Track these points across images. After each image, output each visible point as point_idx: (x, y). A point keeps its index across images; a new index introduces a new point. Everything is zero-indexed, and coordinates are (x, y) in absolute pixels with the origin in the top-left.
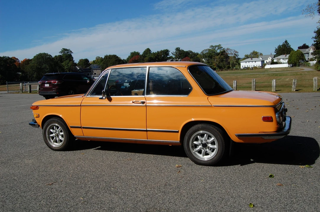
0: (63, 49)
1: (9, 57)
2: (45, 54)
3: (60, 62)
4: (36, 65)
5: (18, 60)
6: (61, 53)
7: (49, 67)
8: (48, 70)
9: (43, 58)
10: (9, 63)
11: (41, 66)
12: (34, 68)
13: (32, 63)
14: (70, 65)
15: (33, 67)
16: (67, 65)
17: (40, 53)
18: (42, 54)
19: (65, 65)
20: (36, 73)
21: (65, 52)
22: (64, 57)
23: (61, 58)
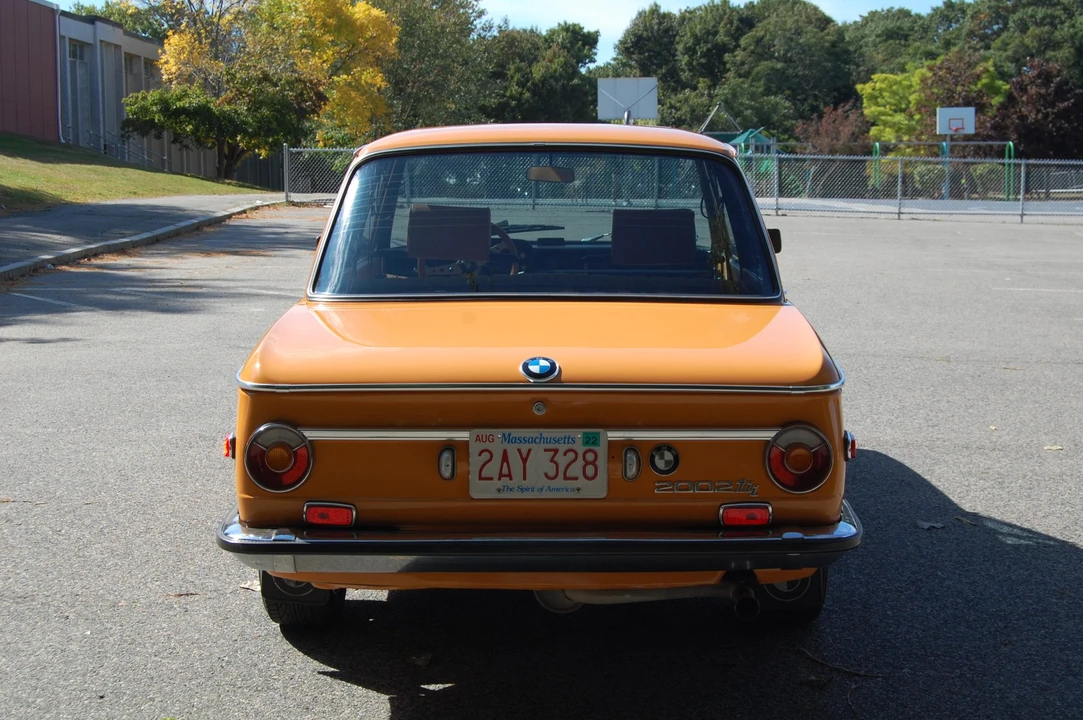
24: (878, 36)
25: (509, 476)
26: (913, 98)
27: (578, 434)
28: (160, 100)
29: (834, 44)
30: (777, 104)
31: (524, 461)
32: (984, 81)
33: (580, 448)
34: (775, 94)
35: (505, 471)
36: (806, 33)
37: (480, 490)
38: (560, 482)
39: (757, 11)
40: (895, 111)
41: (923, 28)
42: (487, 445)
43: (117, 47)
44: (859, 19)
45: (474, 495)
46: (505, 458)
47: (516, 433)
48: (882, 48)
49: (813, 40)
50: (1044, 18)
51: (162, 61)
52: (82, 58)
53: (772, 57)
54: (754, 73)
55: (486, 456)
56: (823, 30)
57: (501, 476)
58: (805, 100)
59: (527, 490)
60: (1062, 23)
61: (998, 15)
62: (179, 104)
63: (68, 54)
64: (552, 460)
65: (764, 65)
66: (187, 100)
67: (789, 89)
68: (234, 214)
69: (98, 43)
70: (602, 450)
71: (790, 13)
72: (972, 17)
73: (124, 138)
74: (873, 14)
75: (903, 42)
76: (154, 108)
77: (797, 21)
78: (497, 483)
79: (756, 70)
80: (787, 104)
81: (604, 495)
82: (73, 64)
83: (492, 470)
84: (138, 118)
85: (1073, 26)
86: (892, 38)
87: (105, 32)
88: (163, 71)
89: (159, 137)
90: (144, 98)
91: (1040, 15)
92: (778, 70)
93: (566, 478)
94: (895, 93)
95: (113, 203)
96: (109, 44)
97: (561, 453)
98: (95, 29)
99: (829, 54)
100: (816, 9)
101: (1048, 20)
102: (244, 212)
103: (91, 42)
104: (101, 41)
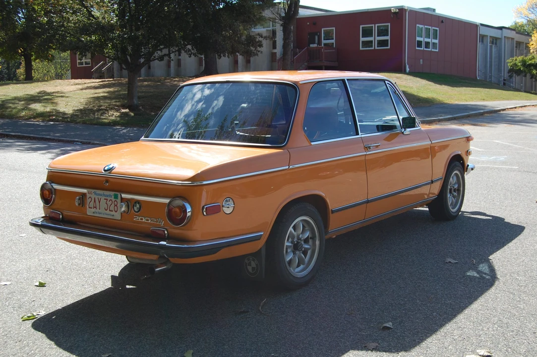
25: (96, 207)
27: (112, 193)
28: (522, 60)
31: (99, 202)
33: (113, 200)
37: (90, 212)
38: (108, 212)
42: (91, 195)
43: (513, 39)
45: (88, 214)
46: (95, 201)
47: (98, 192)
51: (531, 44)
52: (496, 44)
55: (90, 199)
57: (94, 207)
59: (100, 213)
62: (530, 62)
63: (489, 43)
64: (106, 203)
66: (534, 60)
68: (508, 109)
69: (503, 37)
70: (119, 201)
73: (511, 77)
76: (519, 64)
78: (93, 210)
81: (120, 219)
82: (491, 47)
83: (92, 205)
84: (513, 68)
87: (506, 33)
88: (531, 48)
89: (525, 76)
90: (516, 60)
93: (110, 210)
95: (464, 103)
96: (508, 38)
97: (108, 201)
98: (502, 32)
102: (515, 108)
103: (500, 37)
104: (505, 37)
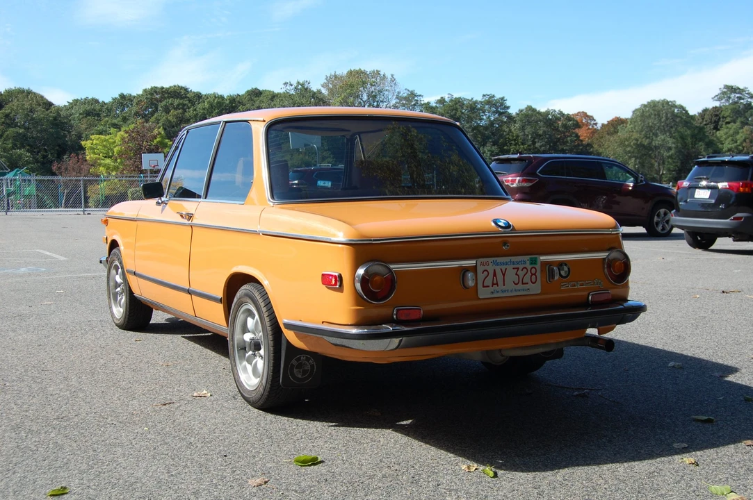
0: (726, 87)
1: (561, 112)
2: (665, 103)
3: (714, 129)
4: (636, 135)
5: (593, 122)
6: (720, 99)
7: (674, 143)
8: (672, 152)
9: (659, 115)
10: (560, 129)
11: (652, 140)
12: (629, 145)
13: (626, 130)
14: (742, 139)
15: (626, 143)
16: (730, 138)
17: (653, 102)
18: (659, 102)
19: (726, 139)
20: (633, 159)
21: (730, 98)
22: (727, 114)
23: (716, 115)
24: (80, 114)
25: (497, 284)
26: (116, 150)
27: (527, 259)
29: (55, 119)
30: (22, 154)
31: (504, 275)
32: (158, 139)
33: (529, 267)
34: (20, 149)
35: (495, 282)
36: (37, 111)
37: (483, 293)
38: (520, 286)
39: (4, 98)
40: (105, 157)
41: (108, 110)
42: (486, 268)
44: (67, 104)
45: (481, 296)
46: (495, 275)
47: (500, 260)
48: (85, 120)
49: (42, 116)
50: (178, 105)
53: (16, 126)
54: (5, 136)
55: (486, 273)
56: (47, 110)
57: (493, 284)
58: (38, 152)
59: (505, 291)
60: (189, 108)
61: (152, 104)
64: (516, 274)
65: (11, 131)
67: (28, 145)
70: (538, 266)
71: (26, 99)
72: (137, 104)
74: (76, 101)
75: (96, 118)
77: (31, 104)
78: (491, 289)
79: (6, 133)
80: (28, 154)
81: (539, 292)
83: (489, 282)
85: (195, 110)
86: (90, 116)
91: (176, 104)
92: (20, 134)
93: (523, 284)
94: (105, 146)
97: (520, 269)
99: (53, 124)
100: (42, 97)
101: (181, 106)
